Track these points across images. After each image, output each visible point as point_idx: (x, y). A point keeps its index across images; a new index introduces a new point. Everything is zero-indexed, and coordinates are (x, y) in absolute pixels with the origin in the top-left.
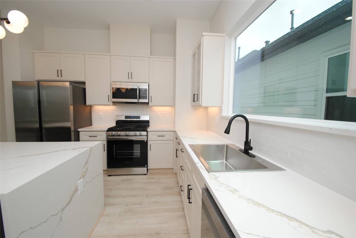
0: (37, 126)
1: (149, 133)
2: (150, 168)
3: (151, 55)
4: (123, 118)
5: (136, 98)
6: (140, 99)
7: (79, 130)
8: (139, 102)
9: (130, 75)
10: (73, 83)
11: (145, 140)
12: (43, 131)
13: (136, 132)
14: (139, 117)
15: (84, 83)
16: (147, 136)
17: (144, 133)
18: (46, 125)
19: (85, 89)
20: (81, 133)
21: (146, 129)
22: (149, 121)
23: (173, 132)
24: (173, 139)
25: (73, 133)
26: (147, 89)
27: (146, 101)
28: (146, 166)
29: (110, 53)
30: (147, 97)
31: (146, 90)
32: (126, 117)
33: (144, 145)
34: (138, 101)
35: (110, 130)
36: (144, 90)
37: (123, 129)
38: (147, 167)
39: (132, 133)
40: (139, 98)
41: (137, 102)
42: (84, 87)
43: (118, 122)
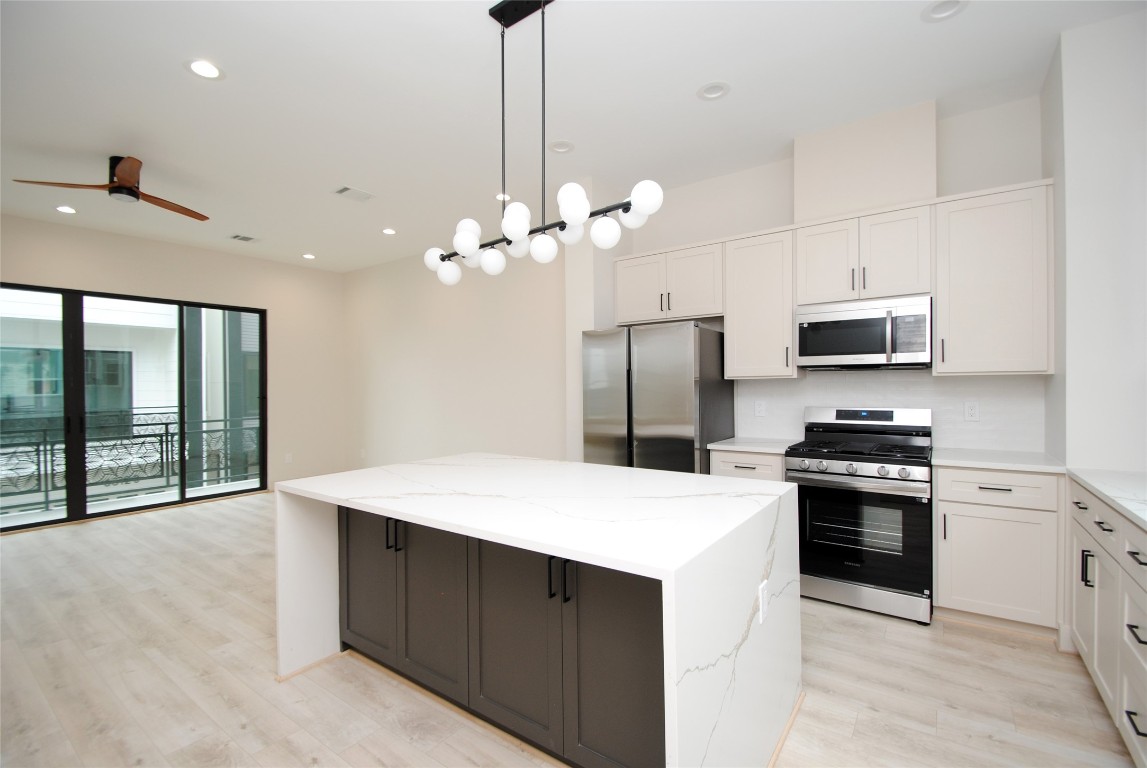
0: (623, 431)
1: (939, 474)
2: (940, 605)
3: (938, 195)
4: (830, 418)
5: (882, 350)
6: (898, 354)
7: (709, 447)
8: (893, 362)
9: (859, 279)
10: (700, 323)
11: (925, 497)
12: (635, 443)
13: (888, 467)
14: (889, 416)
15: (720, 319)
16: (931, 482)
17: (919, 472)
18: (639, 431)
19: (721, 336)
20: (713, 455)
21: (926, 458)
22: (930, 427)
23: (1054, 478)
24: (1055, 509)
25: (697, 454)
26: (925, 315)
27: (924, 357)
28: (927, 592)
29: (792, 222)
30: (925, 343)
31: (918, 320)
32: (840, 414)
33: (917, 514)
34: (889, 359)
35: (793, 452)
36: (912, 319)
37: (836, 452)
38: (930, 597)
39: (872, 468)
40: (894, 350)
41: (885, 362)
42: (718, 330)
43: (811, 429)
